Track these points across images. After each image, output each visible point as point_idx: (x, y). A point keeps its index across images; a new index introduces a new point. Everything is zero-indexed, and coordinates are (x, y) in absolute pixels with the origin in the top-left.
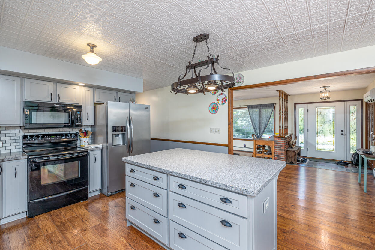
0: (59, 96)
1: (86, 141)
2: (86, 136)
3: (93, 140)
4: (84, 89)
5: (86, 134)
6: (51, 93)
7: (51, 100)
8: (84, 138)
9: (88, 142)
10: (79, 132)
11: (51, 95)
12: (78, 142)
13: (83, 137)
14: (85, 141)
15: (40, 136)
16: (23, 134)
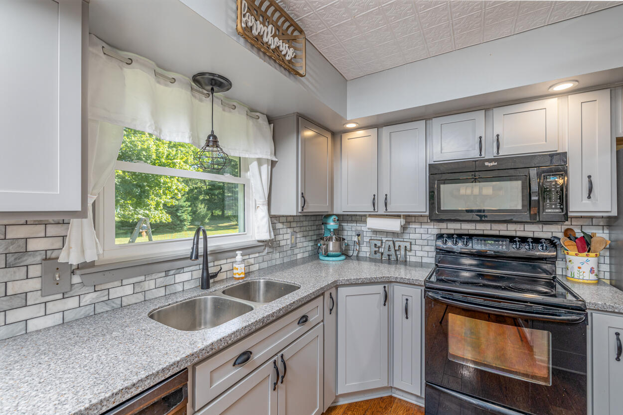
0: (498, 140)
1: (586, 268)
2: (584, 251)
3: (613, 267)
4: (574, 101)
5: (585, 244)
6: (480, 138)
7: (481, 155)
8: (576, 255)
9: (592, 271)
10: (560, 235)
11: (480, 141)
12: (560, 264)
13: (574, 253)
14: (580, 265)
15: (465, 237)
16: (436, 232)
